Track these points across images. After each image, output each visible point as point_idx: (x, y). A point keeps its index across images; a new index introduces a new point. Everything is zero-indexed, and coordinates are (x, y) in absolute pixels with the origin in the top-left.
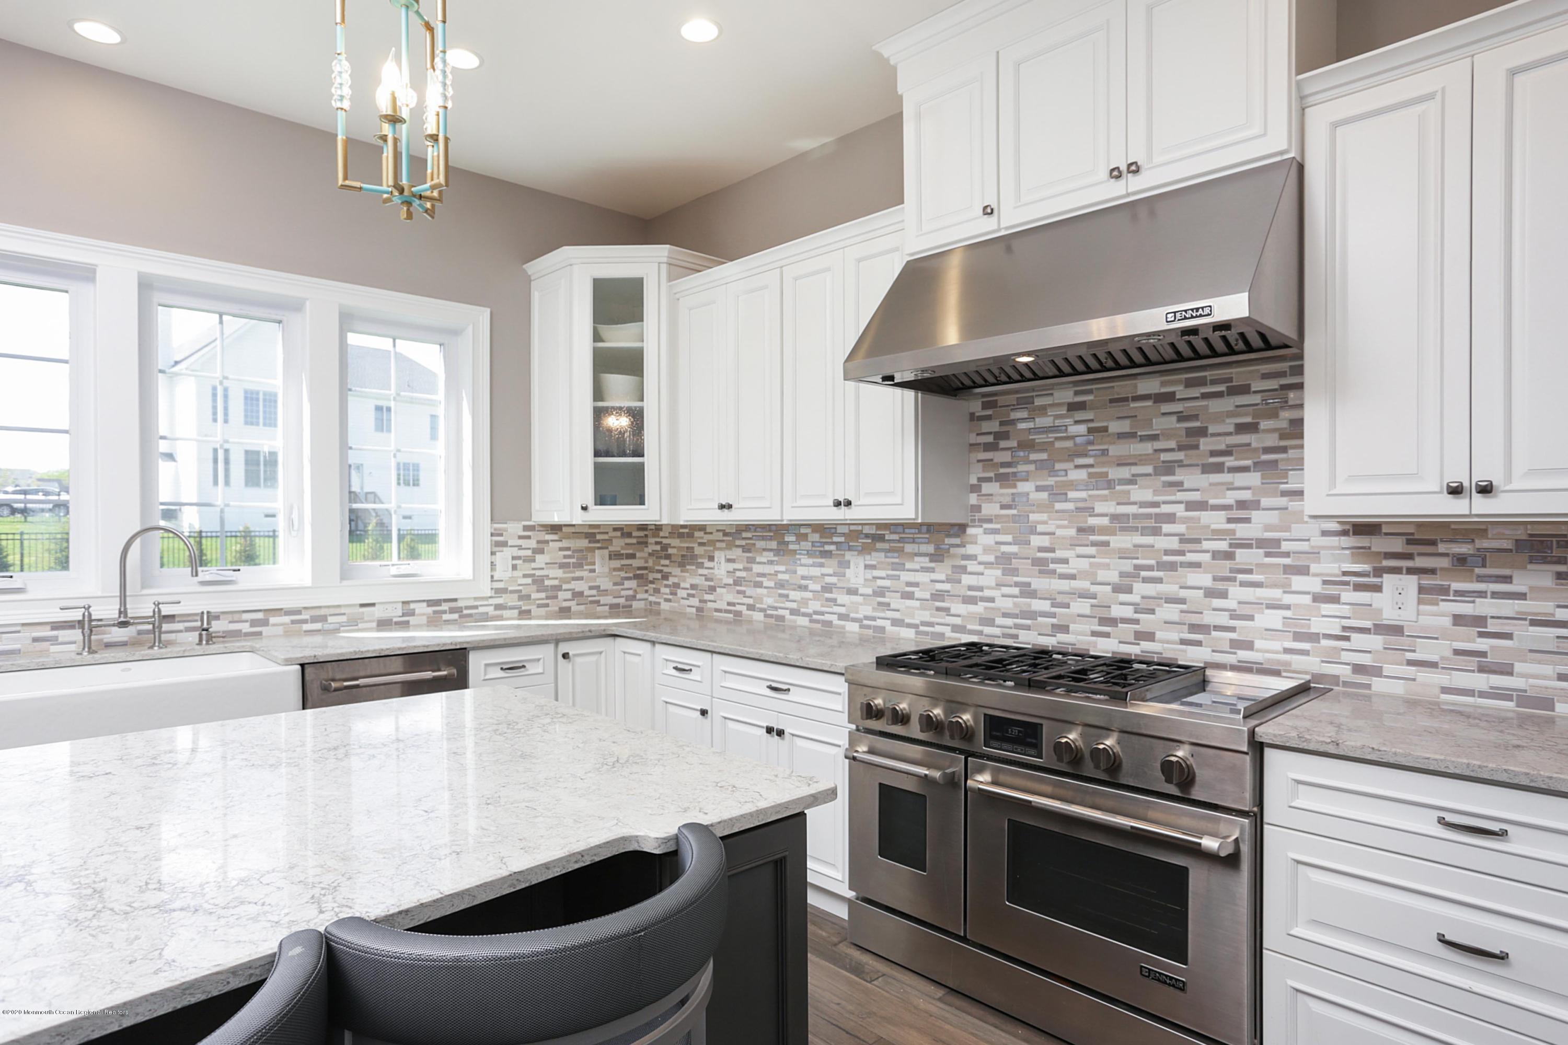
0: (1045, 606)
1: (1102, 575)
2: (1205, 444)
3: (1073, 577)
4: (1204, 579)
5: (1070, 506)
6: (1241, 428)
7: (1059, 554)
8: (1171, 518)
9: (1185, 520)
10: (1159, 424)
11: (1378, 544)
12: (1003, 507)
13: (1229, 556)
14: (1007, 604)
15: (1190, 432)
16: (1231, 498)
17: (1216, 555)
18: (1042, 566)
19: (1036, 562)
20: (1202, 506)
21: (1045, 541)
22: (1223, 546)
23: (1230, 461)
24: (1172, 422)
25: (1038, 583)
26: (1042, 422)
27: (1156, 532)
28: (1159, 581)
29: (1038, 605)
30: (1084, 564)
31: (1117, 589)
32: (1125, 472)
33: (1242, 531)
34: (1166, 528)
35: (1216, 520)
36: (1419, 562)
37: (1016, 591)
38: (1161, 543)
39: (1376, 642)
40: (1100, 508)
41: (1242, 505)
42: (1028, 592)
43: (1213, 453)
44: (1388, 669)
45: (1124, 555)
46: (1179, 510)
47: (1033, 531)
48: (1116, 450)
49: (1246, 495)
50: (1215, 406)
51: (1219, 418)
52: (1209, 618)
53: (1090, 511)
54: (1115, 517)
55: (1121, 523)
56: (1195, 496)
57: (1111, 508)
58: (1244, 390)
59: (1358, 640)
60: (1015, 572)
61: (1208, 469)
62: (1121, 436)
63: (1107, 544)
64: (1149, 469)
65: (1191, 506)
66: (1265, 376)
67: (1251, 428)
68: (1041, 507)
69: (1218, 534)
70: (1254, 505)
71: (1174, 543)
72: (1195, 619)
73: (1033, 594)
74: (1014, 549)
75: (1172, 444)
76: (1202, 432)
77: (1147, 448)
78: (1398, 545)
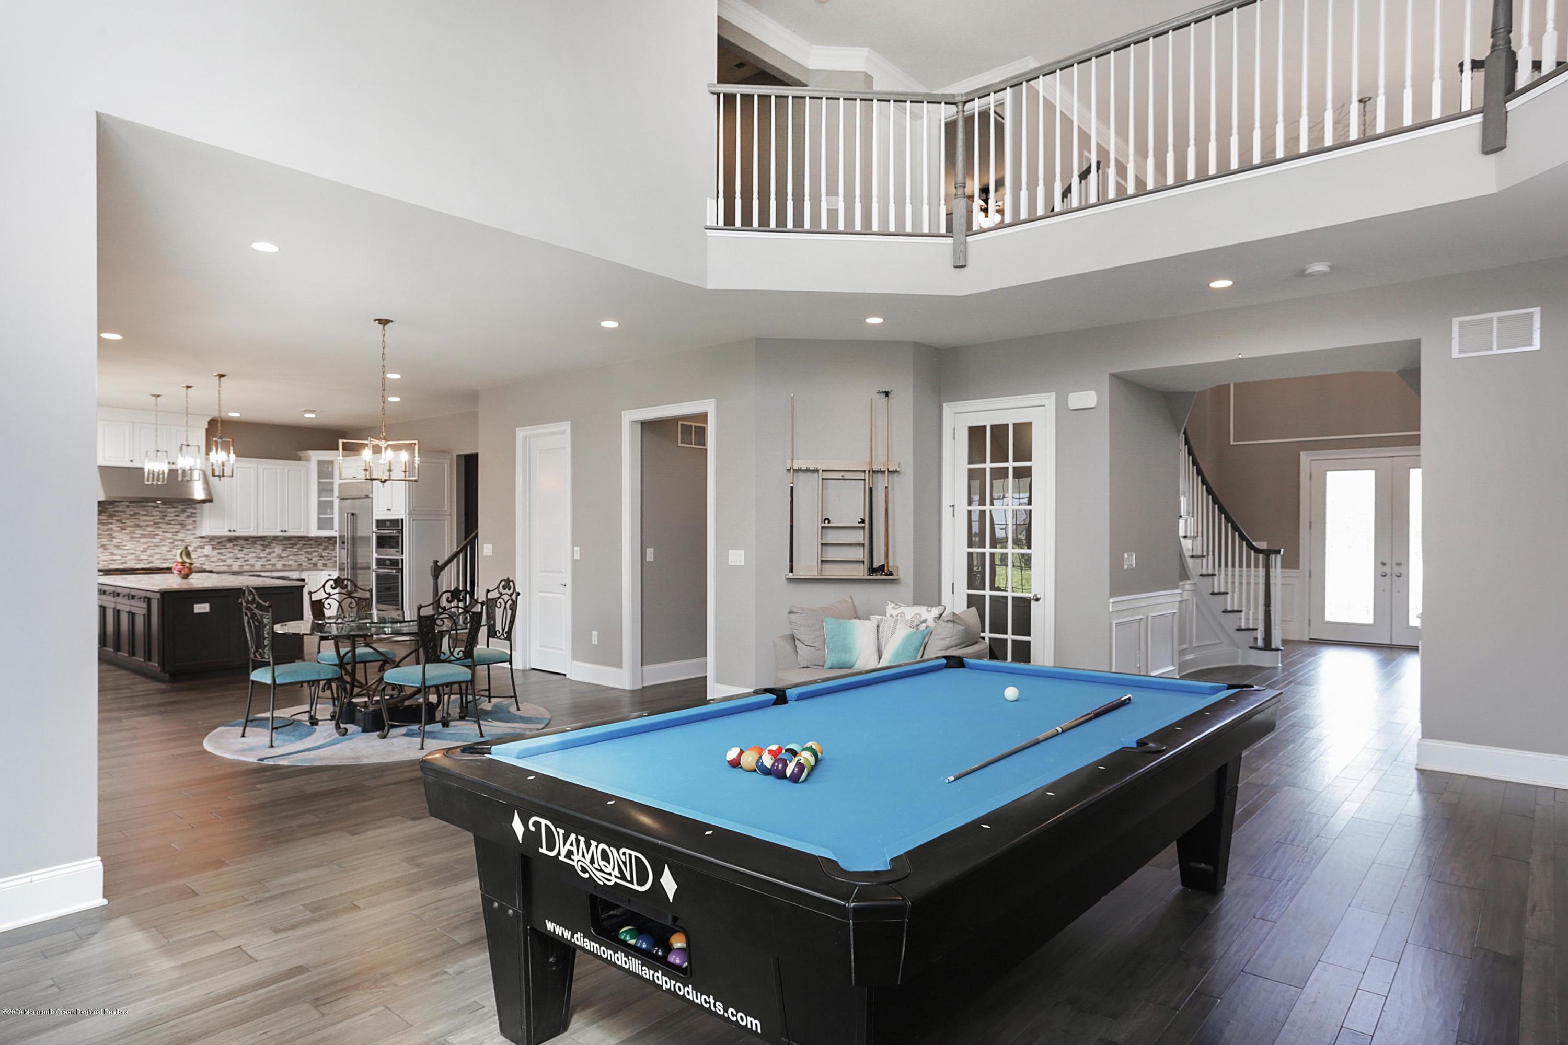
0: (119, 557)
1: (138, 549)
2: (167, 518)
3: (128, 550)
4: (167, 549)
5: (128, 532)
6: (176, 516)
7: (124, 544)
8: (158, 535)
9: (162, 535)
10: (155, 513)
11: (204, 540)
12: (103, 531)
13: (173, 543)
14: (105, 558)
15: (164, 516)
16: (174, 530)
17: (170, 543)
18: (118, 547)
19: (116, 546)
20: (166, 532)
21: (119, 541)
22: (171, 541)
23: (173, 523)
24: (158, 513)
25: (116, 552)
26: (117, 509)
27: (154, 538)
28: (154, 549)
29: (115, 557)
30: (132, 546)
31: (143, 552)
32: (145, 524)
33: (176, 538)
34: (157, 537)
35: (170, 535)
36: (212, 543)
37: (108, 554)
38: (155, 540)
39: (204, 558)
40: (137, 532)
41: (176, 532)
42: (112, 554)
43: (169, 521)
44: (206, 563)
45: (145, 543)
46: (160, 533)
47: (114, 538)
48: (143, 518)
49: (177, 530)
50: (169, 510)
51: (170, 513)
52: (168, 557)
53: (134, 533)
54: (142, 535)
55: (143, 536)
56: (164, 530)
57: (141, 532)
58: (177, 508)
59: (201, 559)
60: (107, 549)
61: (168, 524)
62: (144, 515)
63: (138, 541)
64: (151, 523)
65: (163, 532)
66: (182, 505)
67: (178, 516)
68: (117, 532)
69: (171, 538)
70: (178, 532)
71: (159, 541)
72: (164, 557)
73: (114, 555)
74: (108, 543)
75: (158, 518)
76: (166, 516)
77: (151, 518)
78: (208, 540)
